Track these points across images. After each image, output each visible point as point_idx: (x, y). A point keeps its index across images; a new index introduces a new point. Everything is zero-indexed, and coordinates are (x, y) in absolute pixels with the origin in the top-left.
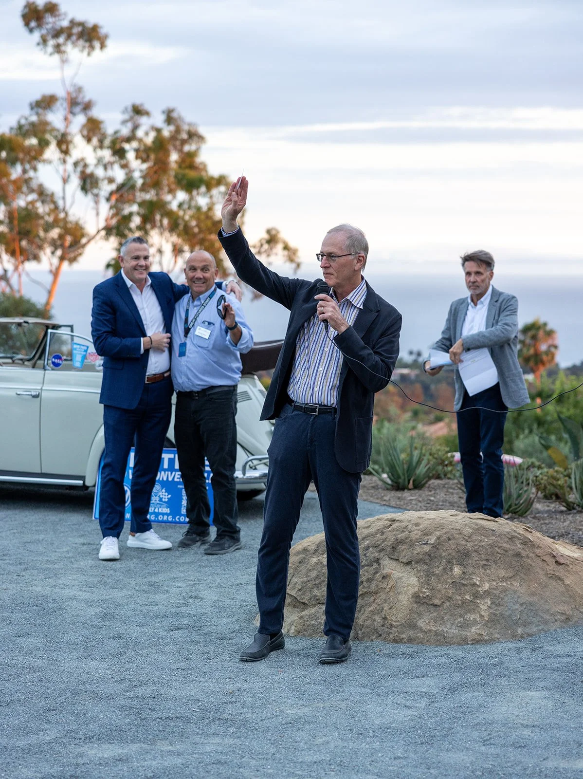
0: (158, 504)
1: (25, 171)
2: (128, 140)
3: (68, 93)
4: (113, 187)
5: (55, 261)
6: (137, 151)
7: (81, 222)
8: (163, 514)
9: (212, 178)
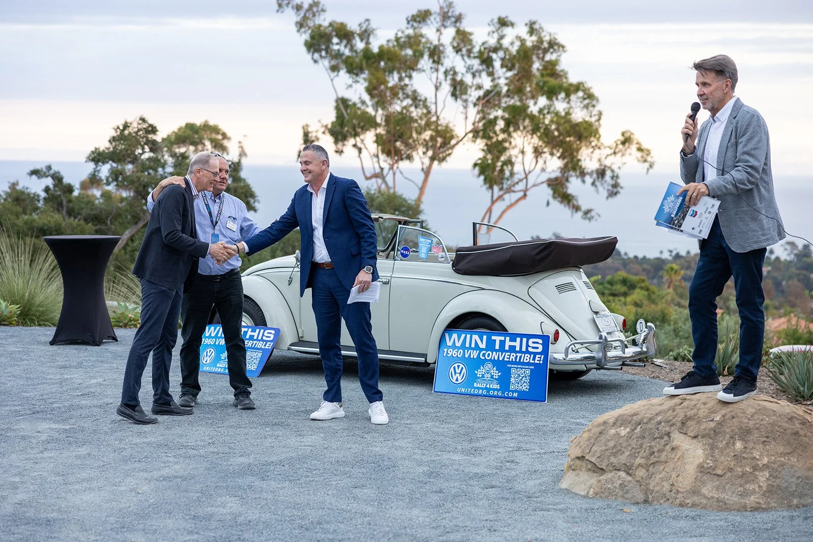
0: (489, 380)
1: (401, 79)
2: (495, 50)
3: (441, 8)
4: (481, 93)
5: (427, 161)
6: (503, 59)
7: (451, 125)
8: (494, 390)
9: (571, 85)
